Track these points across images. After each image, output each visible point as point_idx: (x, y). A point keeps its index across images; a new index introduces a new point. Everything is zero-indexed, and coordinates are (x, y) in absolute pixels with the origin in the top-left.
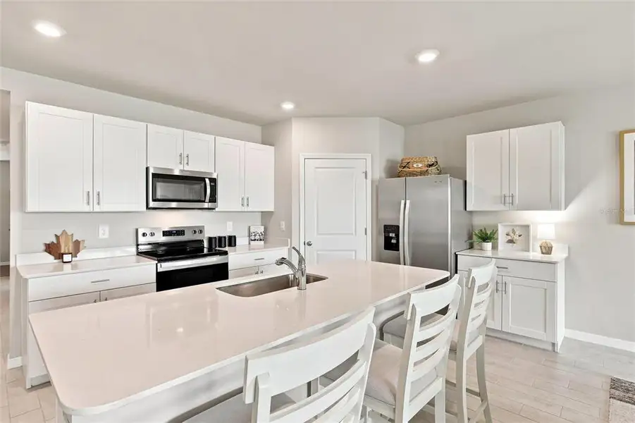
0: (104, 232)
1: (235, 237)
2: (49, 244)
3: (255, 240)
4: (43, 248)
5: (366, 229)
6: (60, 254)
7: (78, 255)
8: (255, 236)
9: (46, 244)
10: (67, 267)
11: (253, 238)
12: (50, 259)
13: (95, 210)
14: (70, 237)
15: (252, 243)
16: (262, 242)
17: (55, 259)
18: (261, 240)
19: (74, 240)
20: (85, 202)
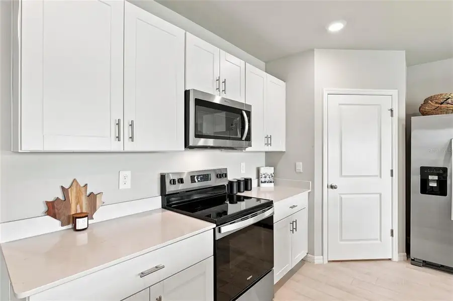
0: (126, 180)
1: (251, 180)
2: (53, 202)
3: (265, 182)
4: (44, 208)
5: (392, 171)
6: (69, 217)
7: (94, 216)
8: (265, 177)
9: (47, 203)
10: (82, 237)
11: (263, 180)
12: (54, 225)
13: (127, 149)
14: (83, 189)
15: (262, 185)
16: (273, 184)
17: (62, 225)
18: (271, 182)
19: (88, 193)
20: (113, 137)
